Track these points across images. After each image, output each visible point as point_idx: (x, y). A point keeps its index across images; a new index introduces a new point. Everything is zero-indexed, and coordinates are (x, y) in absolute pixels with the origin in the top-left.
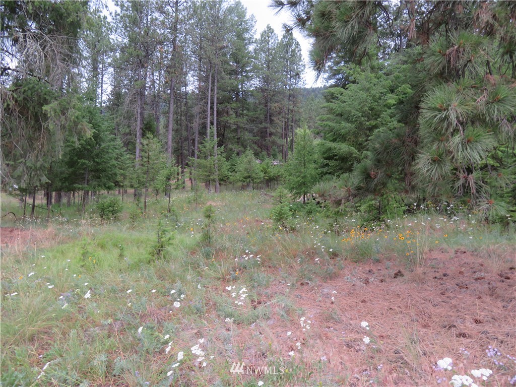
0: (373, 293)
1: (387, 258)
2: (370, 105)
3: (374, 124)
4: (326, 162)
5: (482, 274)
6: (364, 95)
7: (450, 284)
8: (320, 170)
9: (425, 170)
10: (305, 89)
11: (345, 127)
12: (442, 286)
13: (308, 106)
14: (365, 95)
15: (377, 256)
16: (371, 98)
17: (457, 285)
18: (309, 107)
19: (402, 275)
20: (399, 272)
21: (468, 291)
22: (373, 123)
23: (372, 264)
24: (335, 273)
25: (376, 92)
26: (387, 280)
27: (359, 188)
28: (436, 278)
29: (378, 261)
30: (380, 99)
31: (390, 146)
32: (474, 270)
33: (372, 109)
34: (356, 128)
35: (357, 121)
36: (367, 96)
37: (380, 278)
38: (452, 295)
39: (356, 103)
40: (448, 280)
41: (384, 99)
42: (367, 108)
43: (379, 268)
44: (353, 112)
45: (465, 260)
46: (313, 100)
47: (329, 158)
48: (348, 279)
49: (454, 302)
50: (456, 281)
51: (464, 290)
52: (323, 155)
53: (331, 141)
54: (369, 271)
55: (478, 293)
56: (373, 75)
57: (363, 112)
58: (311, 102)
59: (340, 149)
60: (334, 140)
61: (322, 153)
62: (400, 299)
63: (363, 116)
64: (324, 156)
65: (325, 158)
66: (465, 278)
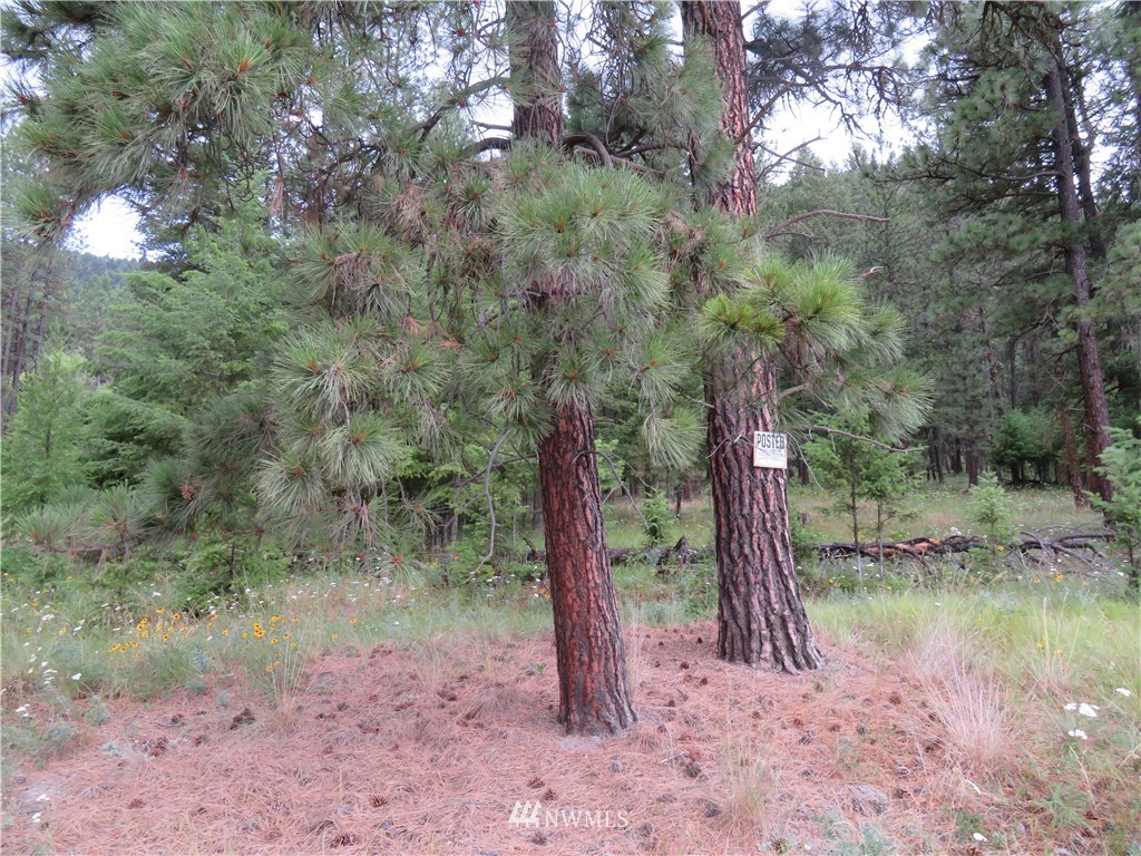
0: (168, 775)
1: (224, 683)
2: (232, 326)
3: (239, 369)
4: (109, 445)
5: (411, 696)
6: (219, 302)
7: (347, 725)
8: (92, 466)
9: (274, 494)
10: (88, 257)
11: (170, 367)
12: (330, 733)
13: (91, 298)
14: (222, 302)
15: (200, 680)
16: (236, 311)
17: (360, 726)
18: (93, 303)
19: (251, 719)
20: (247, 712)
21: (378, 737)
22: (238, 366)
23: (186, 700)
24: (75, 738)
25: (250, 298)
26: (213, 737)
27: (149, 523)
28: (321, 716)
29: (202, 692)
30: (257, 315)
31: (232, 430)
32: (399, 689)
33: (236, 335)
34: (196, 373)
35: (197, 356)
36: (228, 304)
37: (195, 735)
38: (344, 751)
39: (200, 317)
40: (345, 718)
41: (265, 319)
42: (225, 333)
43: (201, 709)
44: (191, 336)
45: (387, 670)
46: (105, 288)
47: (121, 437)
48: (111, 748)
49: (344, 767)
50: (359, 719)
51: (371, 735)
52: (106, 427)
53: (129, 396)
54: (174, 721)
55: (394, 738)
56: (244, 263)
57: (214, 340)
58: (102, 291)
59: (149, 418)
60: (139, 395)
61: (105, 422)
62: (229, 782)
63: (213, 349)
64: (109, 430)
65: (111, 437)
66: (378, 710)
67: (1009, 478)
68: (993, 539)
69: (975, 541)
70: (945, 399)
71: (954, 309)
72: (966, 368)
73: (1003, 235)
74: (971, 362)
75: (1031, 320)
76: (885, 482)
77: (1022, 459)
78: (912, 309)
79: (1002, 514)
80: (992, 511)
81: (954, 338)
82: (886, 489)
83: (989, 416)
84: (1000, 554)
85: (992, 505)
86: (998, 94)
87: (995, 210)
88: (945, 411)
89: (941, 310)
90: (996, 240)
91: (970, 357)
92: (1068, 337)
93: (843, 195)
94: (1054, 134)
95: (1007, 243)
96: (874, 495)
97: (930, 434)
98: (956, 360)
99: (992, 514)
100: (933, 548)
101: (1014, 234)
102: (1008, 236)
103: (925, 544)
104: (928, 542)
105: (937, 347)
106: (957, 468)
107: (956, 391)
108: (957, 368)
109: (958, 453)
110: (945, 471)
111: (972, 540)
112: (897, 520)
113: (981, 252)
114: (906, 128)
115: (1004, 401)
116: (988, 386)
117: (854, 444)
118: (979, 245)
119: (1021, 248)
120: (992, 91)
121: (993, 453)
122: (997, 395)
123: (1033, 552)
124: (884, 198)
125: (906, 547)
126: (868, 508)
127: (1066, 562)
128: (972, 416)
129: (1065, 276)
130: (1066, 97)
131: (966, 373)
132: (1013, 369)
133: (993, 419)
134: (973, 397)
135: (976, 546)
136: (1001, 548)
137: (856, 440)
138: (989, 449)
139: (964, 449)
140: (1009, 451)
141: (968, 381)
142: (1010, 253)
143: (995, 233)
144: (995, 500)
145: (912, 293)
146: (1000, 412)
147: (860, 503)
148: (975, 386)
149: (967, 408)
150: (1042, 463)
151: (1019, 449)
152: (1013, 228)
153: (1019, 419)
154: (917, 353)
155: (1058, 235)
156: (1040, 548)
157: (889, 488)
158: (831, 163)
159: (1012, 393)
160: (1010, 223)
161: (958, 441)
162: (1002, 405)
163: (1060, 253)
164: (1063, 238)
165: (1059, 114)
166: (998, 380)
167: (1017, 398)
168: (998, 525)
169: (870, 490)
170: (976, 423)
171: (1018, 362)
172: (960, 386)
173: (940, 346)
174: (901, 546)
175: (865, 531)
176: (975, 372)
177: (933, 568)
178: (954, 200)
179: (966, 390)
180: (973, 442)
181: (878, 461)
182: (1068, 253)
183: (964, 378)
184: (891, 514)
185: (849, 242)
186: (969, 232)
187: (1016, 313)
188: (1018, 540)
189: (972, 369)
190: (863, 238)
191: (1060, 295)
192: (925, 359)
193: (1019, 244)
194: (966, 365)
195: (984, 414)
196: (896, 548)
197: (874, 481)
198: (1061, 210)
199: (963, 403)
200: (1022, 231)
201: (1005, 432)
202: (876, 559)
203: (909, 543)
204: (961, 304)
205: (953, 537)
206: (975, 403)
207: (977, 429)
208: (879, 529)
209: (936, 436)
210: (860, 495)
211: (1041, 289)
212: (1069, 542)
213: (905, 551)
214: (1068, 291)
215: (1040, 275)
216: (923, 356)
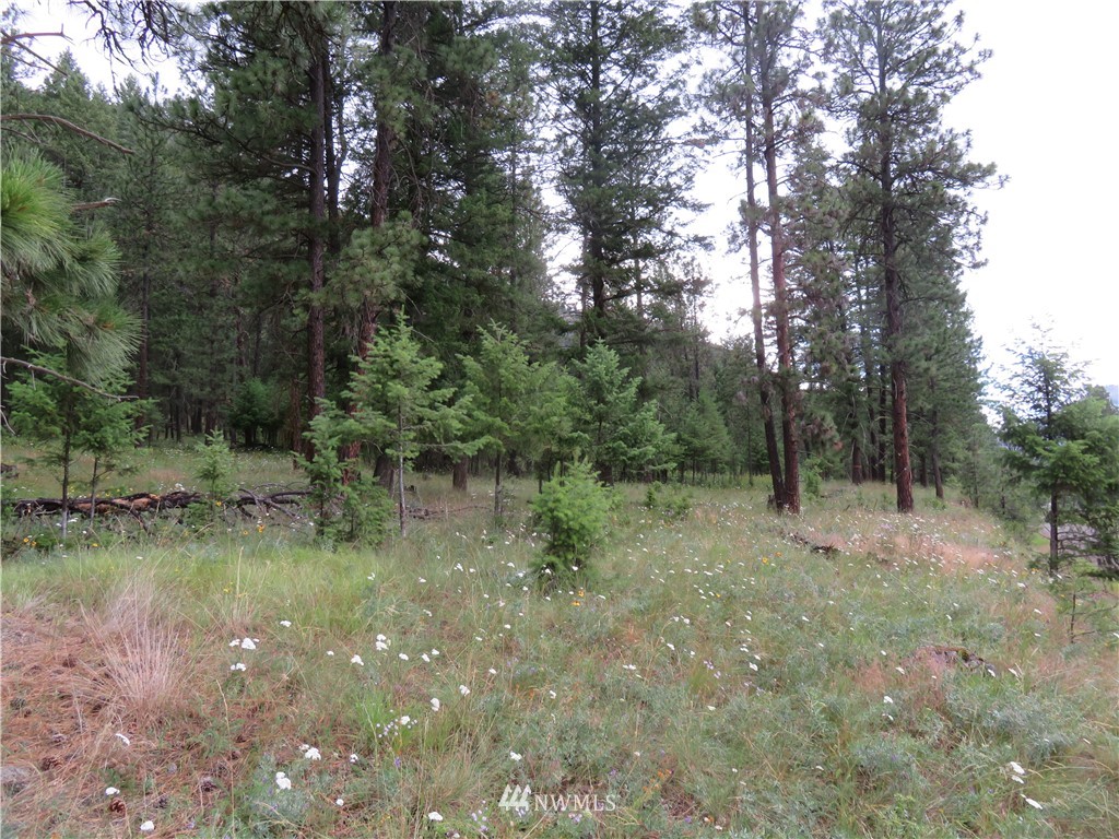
67: (242, 441)
68: (214, 495)
69: (196, 498)
70: (192, 360)
71: (205, 270)
72: (215, 332)
73: (259, 211)
74: (221, 327)
75: (273, 296)
76: (109, 433)
77: (255, 423)
78: (169, 263)
79: (223, 471)
80: (215, 468)
81: (206, 301)
82: (107, 441)
83: (231, 381)
84: (217, 510)
85: (215, 462)
86: (269, 78)
87: (257, 188)
88: (191, 371)
89: (192, 268)
90: (251, 214)
91: (220, 322)
92: (302, 317)
93: (109, 125)
94: (313, 133)
95: (261, 219)
96: (92, 446)
97: (173, 393)
98: (207, 323)
99: (214, 470)
100: (153, 503)
101: (268, 213)
102: (263, 213)
103: (145, 500)
104: (149, 497)
105: (190, 307)
106: (196, 429)
107: (204, 353)
108: (207, 331)
109: (199, 414)
110: (183, 430)
111: (193, 496)
112: (114, 473)
113: (239, 223)
114: (185, 81)
115: (246, 368)
116: (233, 353)
117: (75, 389)
118: (235, 214)
119: (273, 228)
120: (265, 73)
121: (230, 416)
122: (241, 363)
123: (248, 508)
124: (153, 142)
125: (124, 502)
126: (82, 461)
127: (273, 515)
128: (216, 379)
129: (306, 263)
130: (328, 107)
131: (214, 337)
132: (259, 340)
133: (234, 384)
134: (218, 361)
135: (196, 502)
136: (219, 504)
137: (77, 385)
138: (227, 412)
139: (205, 411)
140: (245, 416)
141: (216, 345)
142: (262, 230)
143: (251, 207)
144: (218, 458)
145: (172, 249)
146: (242, 379)
147: (75, 454)
148: (221, 351)
149: (211, 371)
150: (272, 428)
151: (254, 414)
152: (267, 207)
153: (258, 387)
154: (169, 309)
155: (305, 225)
156: (255, 504)
157: (111, 440)
158: (99, 86)
159: (255, 363)
160: (266, 201)
161: (200, 402)
162: (243, 373)
163: (305, 241)
164: (308, 228)
165: (319, 117)
166: (243, 349)
167: (259, 368)
168: (219, 482)
169: (88, 440)
170: (219, 386)
171: (264, 335)
172: (207, 348)
173: (193, 307)
174: (118, 501)
175: (78, 484)
176: (223, 337)
177: (149, 523)
178: (218, 164)
179: (212, 354)
180: (213, 404)
181: (100, 411)
182: (312, 244)
183: (212, 342)
184: (110, 467)
185: (108, 177)
186: (228, 199)
187: (261, 286)
188: (236, 496)
189: (221, 334)
190: (125, 177)
191: (299, 278)
192: (177, 317)
193: (271, 223)
194: (215, 330)
195: (227, 377)
196: (113, 504)
197: (93, 432)
198: (310, 204)
199: (208, 365)
200: (275, 212)
201: (244, 398)
202: (86, 515)
203: (129, 498)
204: (213, 267)
205: (176, 493)
206: (219, 368)
207: (219, 391)
208: (94, 482)
209: (178, 396)
210: (76, 446)
211: (285, 269)
212: (279, 498)
213: (122, 506)
214: (306, 276)
215: (285, 257)
216: (175, 314)
